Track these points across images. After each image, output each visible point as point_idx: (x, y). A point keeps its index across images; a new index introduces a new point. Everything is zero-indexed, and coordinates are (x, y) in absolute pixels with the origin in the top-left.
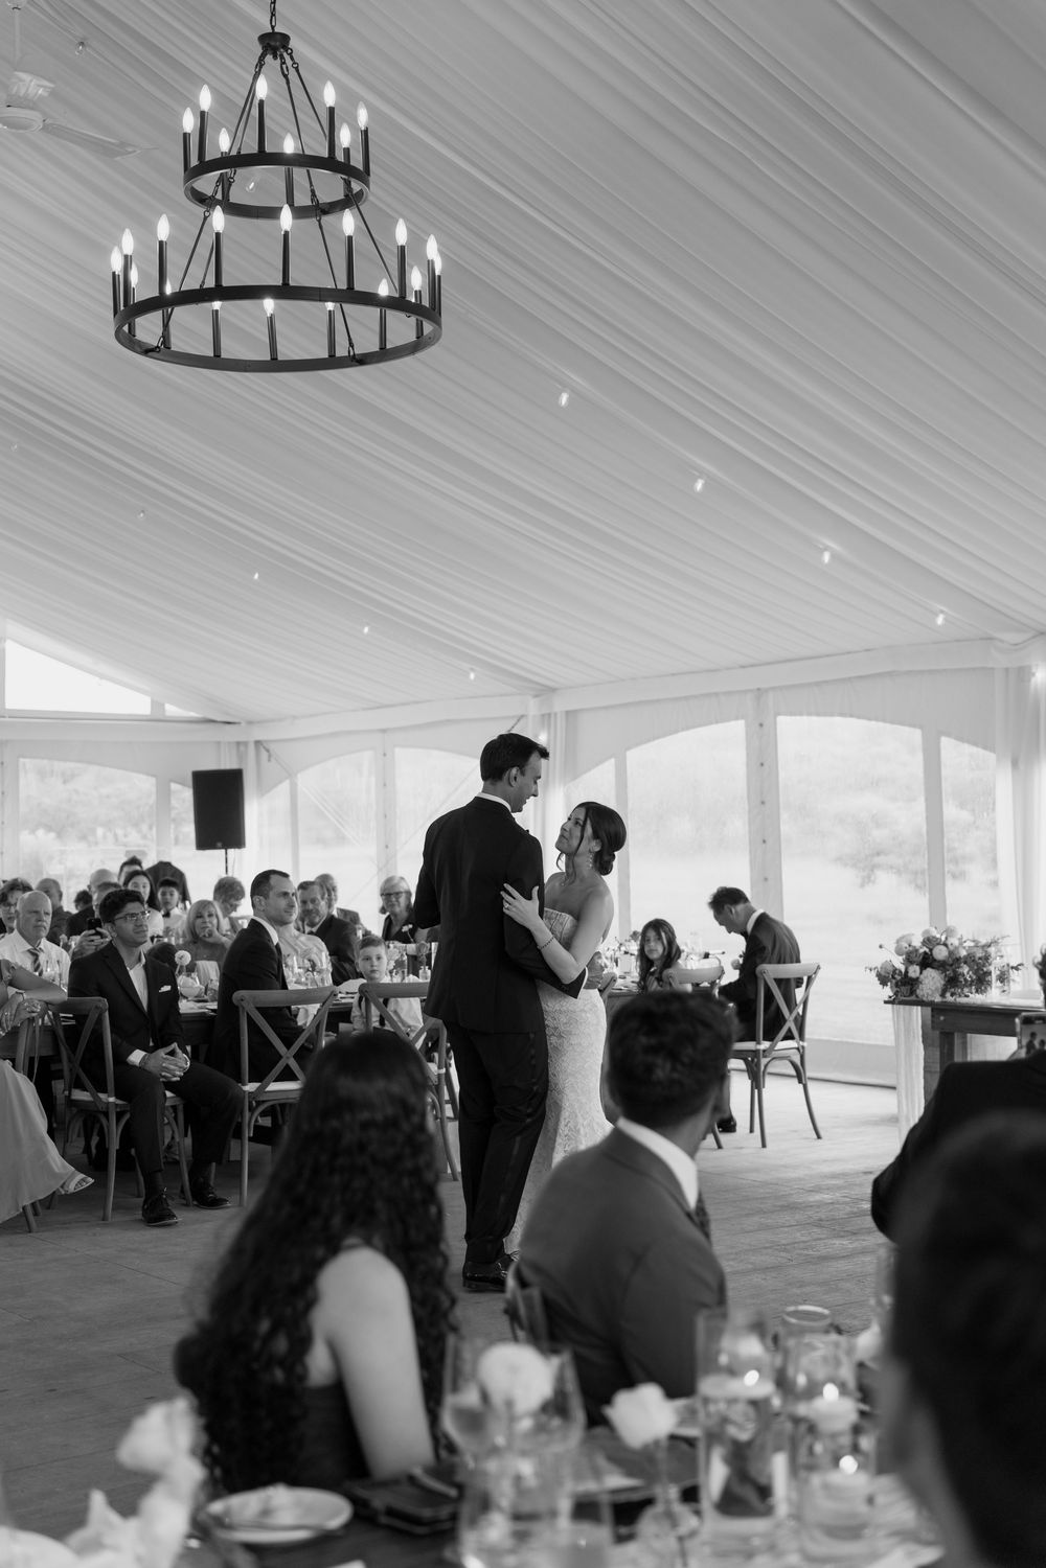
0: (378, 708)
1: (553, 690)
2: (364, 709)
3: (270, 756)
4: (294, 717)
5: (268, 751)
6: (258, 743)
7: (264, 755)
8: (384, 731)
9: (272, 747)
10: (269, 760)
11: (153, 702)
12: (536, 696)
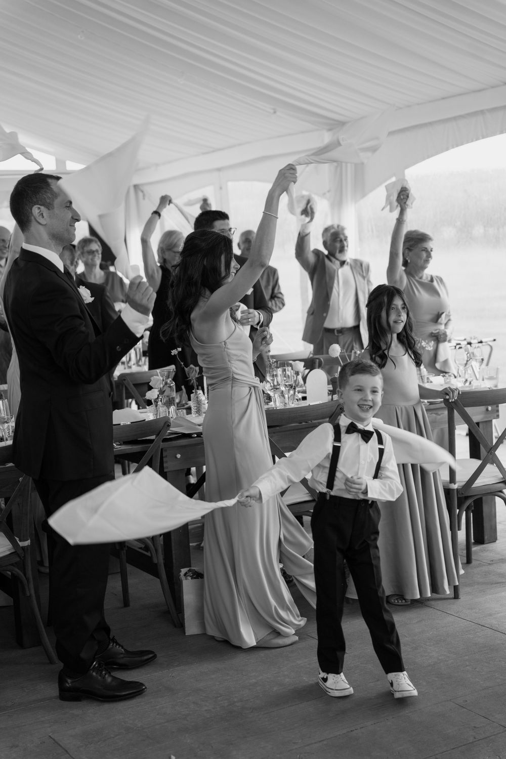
0: (213, 151)
1: (342, 124)
2: (204, 154)
3: (144, 196)
4: (157, 165)
5: (142, 192)
6: (136, 187)
7: (141, 194)
8: (219, 170)
9: (146, 189)
10: (144, 199)
11: (57, 160)
12: (330, 130)
